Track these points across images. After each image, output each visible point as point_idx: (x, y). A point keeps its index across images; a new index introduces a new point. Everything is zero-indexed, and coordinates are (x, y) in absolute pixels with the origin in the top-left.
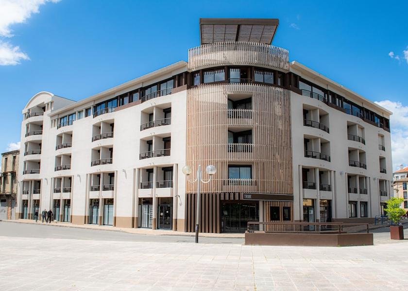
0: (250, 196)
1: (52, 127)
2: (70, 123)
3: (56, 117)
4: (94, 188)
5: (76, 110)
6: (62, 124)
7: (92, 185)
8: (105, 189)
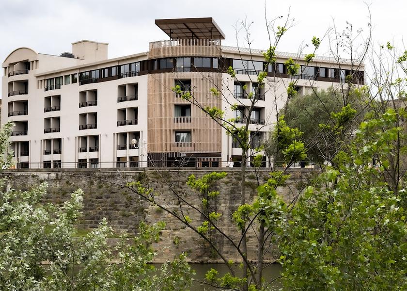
0: (185, 155)
1: (38, 88)
2: (58, 86)
3: (43, 78)
4: (82, 149)
5: (63, 75)
6: (49, 88)
7: (80, 147)
8: (91, 150)
